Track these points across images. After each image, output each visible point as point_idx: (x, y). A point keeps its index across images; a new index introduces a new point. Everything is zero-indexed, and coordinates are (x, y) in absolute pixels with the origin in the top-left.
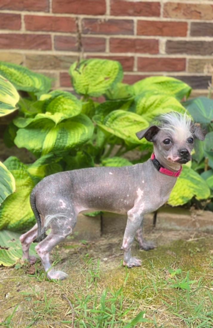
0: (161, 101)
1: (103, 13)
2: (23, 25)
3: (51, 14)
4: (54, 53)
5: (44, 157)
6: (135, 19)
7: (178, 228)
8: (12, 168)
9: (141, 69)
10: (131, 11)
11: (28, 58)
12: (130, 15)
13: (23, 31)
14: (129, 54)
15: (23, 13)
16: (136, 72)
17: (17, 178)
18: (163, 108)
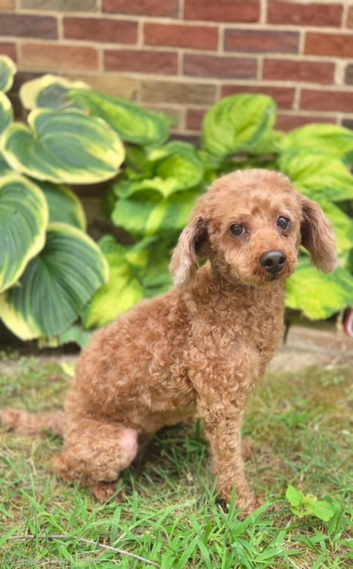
0: (321, 165)
1: (255, 20)
2: (141, 37)
3: (180, 22)
4: (180, 79)
5: (147, 241)
6: (303, 30)
7: (316, 348)
8: (106, 251)
9: (304, 106)
10: (296, 18)
11: (144, 85)
12: (294, 23)
13: (140, 46)
14: (289, 84)
15: (142, 20)
16: (296, 111)
17: (112, 264)
18: (322, 176)
